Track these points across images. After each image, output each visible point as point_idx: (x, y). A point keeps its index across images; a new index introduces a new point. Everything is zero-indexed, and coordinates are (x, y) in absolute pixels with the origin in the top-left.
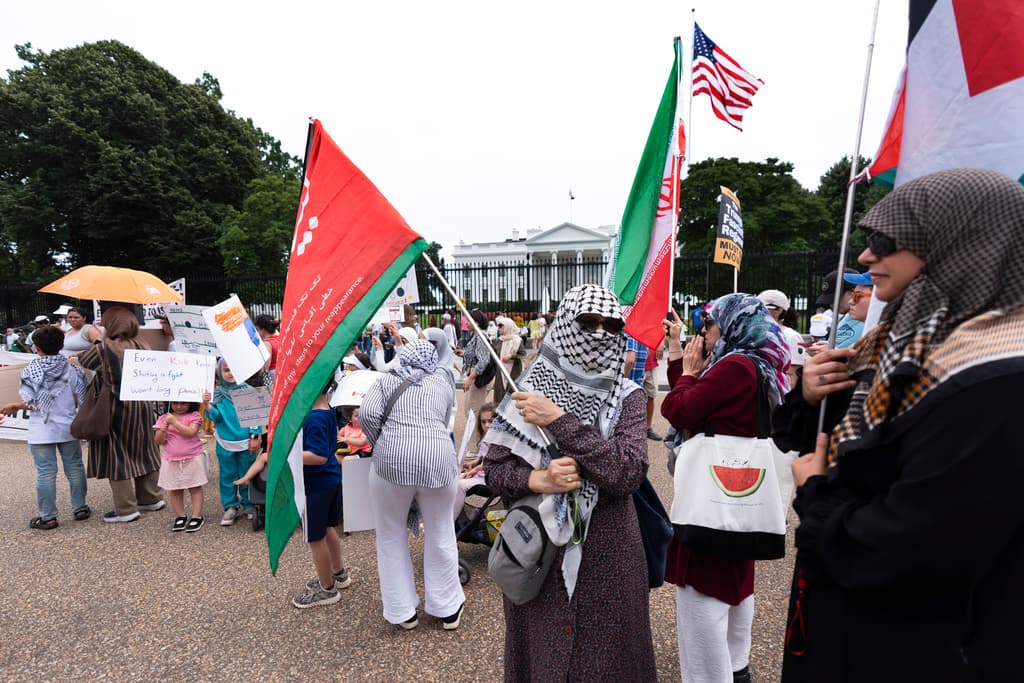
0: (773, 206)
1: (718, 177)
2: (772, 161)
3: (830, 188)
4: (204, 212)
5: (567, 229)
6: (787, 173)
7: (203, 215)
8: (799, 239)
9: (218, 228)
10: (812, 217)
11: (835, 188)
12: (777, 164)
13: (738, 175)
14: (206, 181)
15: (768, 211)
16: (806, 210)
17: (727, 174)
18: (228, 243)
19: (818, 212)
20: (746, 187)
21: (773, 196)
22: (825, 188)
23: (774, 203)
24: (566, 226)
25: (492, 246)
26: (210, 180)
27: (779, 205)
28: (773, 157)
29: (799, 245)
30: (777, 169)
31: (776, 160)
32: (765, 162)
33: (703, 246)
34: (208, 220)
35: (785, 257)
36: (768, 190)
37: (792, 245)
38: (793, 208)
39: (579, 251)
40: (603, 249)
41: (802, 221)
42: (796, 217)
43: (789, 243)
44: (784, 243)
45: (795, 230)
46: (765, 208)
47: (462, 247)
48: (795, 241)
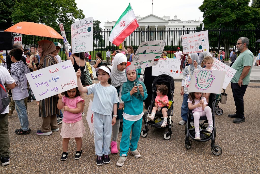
3: (256, 5)
5: (152, 17)
7: (2, 4)
8: (251, 24)
9: (10, 10)
11: (258, 5)
16: (254, 13)
18: (15, 17)
21: (242, 7)
22: (254, 4)
23: (242, 9)
24: (151, 15)
29: (251, 26)
33: (215, 25)
34: (5, 6)
35: (246, 31)
38: (249, 12)
39: (156, 26)
40: (166, 25)
41: (252, 17)
42: (250, 15)
43: (247, 25)
44: (245, 25)
45: (249, 20)
46: (239, 11)
47: (108, 23)
48: (249, 24)
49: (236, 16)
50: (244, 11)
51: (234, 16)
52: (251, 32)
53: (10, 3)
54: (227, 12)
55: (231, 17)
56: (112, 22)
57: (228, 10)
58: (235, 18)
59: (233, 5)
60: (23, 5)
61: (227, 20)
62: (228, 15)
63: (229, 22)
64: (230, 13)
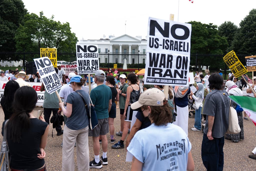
0: (212, 39)
1: (196, 28)
2: (211, 24)
4: (6, 25)
5: (125, 37)
6: (215, 28)
8: (220, 50)
10: (223, 43)
12: (212, 25)
13: (202, 28)
14: (7, 13)
15: (210, 40)
17: (199, 28)
19: (225, 42)
20: (204, 32)
21: (212, 36)
23: (213, 38)
24: (126, 35)
25: (95, 41)
26: (8, 13)
27: (214, 39)
28: (211, 23)
30: (212, 27)
31: (212, 24)
32: (209, 24)
34: (8, 29)
35: (216, 55)
36: (210, 33)
37: (218, 52)
38: (218, 40)
39: (130, 45)
40: (139, 45)
41: (220, 44)
42: (219, 43)
43: (217, 51)
44: (216, 51)
45: (218, 46)
46: (210, 39)
47: (83, 40)
48: (219, 50)
49: (208, 43)
50: (214, 40)
51: (206, 43)
52: (221, 57)
53: (12, 25)
54: (201, 40)
55: (204, 44)
56: (87, 40)
57: (201, 38)
58: (207, 45)
59: (205, 34)
60: (27, 28)
61: (201, 46)
62: (201, 42)
63: (203, 48)
64: (203, 41)
